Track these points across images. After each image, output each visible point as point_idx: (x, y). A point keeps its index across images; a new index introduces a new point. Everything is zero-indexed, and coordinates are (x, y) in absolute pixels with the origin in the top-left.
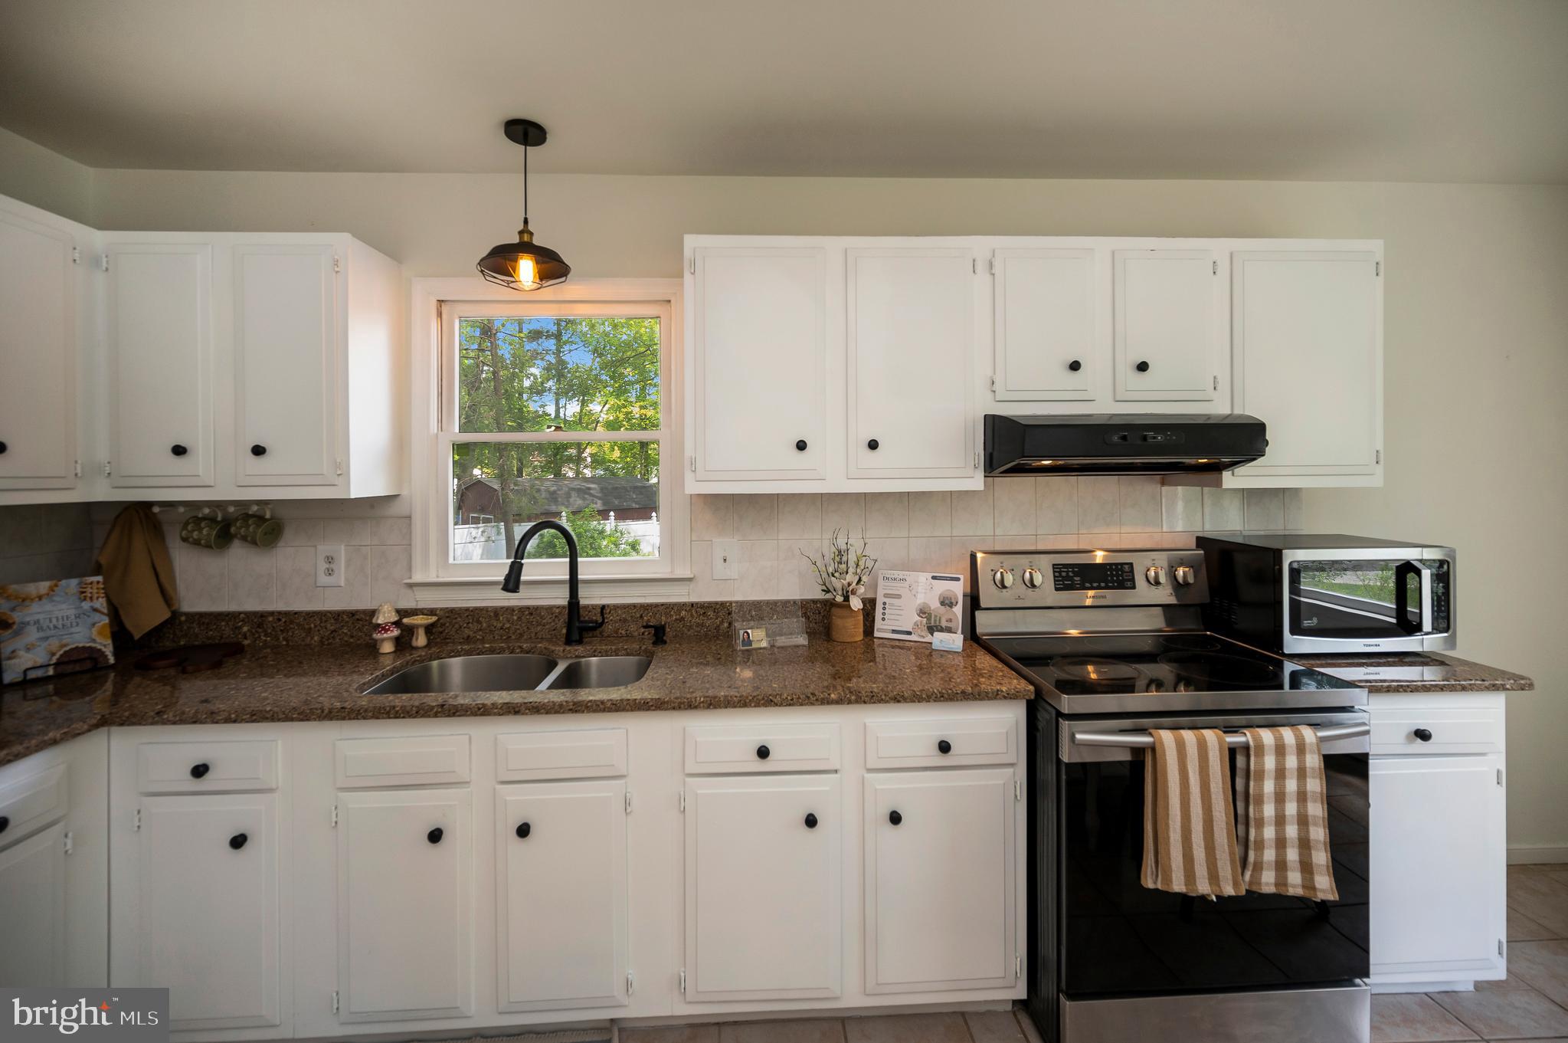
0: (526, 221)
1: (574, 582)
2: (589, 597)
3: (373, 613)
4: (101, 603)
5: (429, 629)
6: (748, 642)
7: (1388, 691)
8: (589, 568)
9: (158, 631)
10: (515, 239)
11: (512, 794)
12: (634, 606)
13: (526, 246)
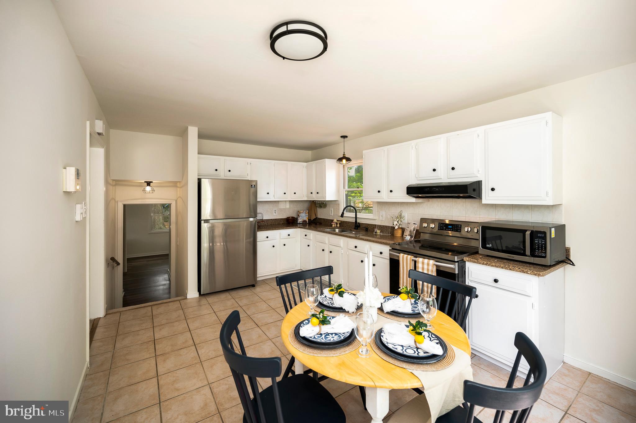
0: (344, 152)
1: (356, 218)
2: (358, 221)
3: (333, 220)
4: (307, 214)
5: (340, 223)
6: (376, 233)
7: (483, 264)
8: (359, 215)
9: (315, 219)
10: (342, 156)
11: (331, 246)
12: (367, 224)
13: (344, 157)
